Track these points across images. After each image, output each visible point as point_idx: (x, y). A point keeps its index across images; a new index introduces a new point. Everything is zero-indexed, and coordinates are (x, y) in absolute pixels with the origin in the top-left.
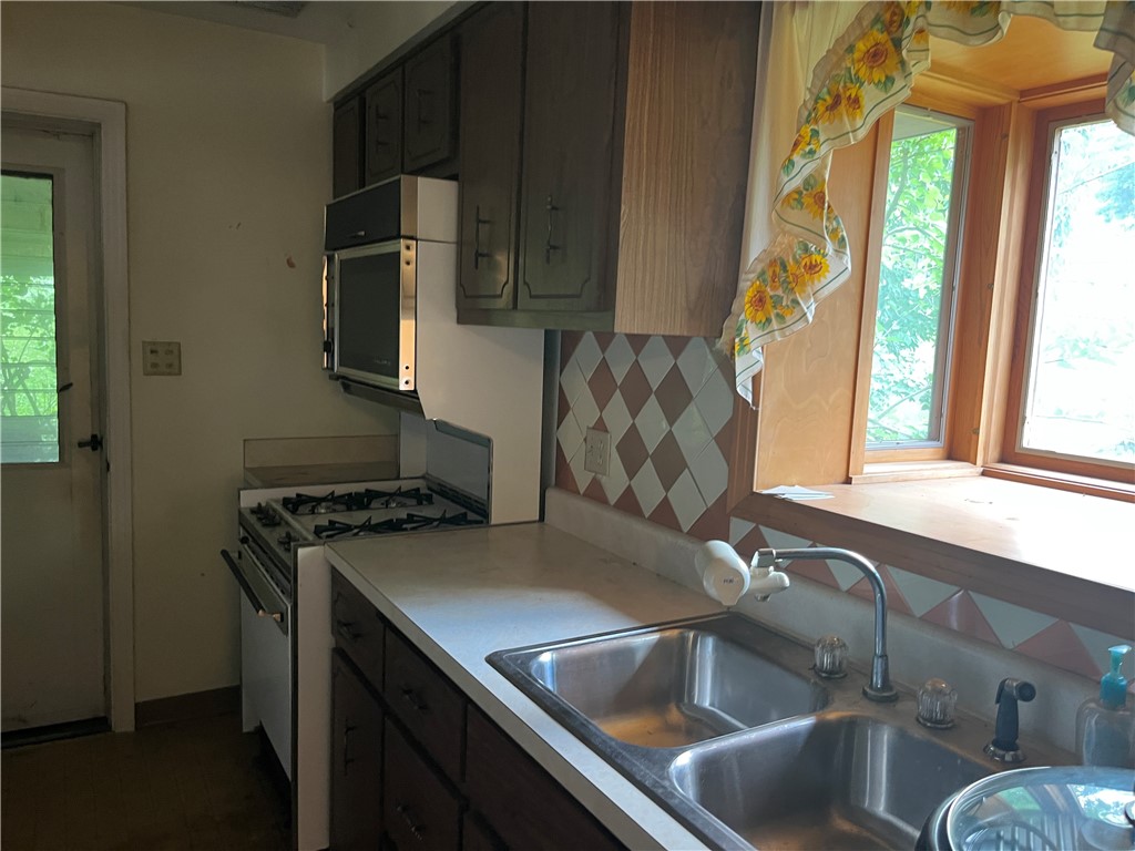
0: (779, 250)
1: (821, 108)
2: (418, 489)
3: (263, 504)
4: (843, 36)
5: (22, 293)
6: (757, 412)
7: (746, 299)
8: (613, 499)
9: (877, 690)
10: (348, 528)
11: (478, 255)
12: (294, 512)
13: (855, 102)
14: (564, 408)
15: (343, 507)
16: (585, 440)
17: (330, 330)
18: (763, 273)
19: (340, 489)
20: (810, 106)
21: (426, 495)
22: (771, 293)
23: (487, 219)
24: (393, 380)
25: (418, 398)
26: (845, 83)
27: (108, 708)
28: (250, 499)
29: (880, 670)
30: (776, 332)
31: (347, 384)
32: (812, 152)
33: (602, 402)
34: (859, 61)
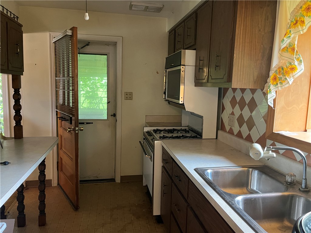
0: (281, 64)
1: (292, 24)
2: (186, 129)
3: (149, 131)
4: (299, 4)
5: (102, 81)
6: (275, 110)
7: (271, 78)
8: (235, 134)
9: (303, 188)
10: (167, 137)
11: (200, 69)
12: (156, 133)
13: (303, 22)
14: (223, 109)
15: (167, 133)
16: (229, 117)
17: (165, 89)
18: (276, 71)
19: (167, 128)
20: (290, 24)
21: (187, 131)
22: (279, 76)
23: (202, 59)
24: (178, 101)
25: (184, 105)
26: (300, 17)
27: (115, 177)
28: (146, 129)
29: (304, 183)
30: (279, 87)
31: (169, 102)
32: (289, 37)
33: (233, 107)
34: (303, 11)
